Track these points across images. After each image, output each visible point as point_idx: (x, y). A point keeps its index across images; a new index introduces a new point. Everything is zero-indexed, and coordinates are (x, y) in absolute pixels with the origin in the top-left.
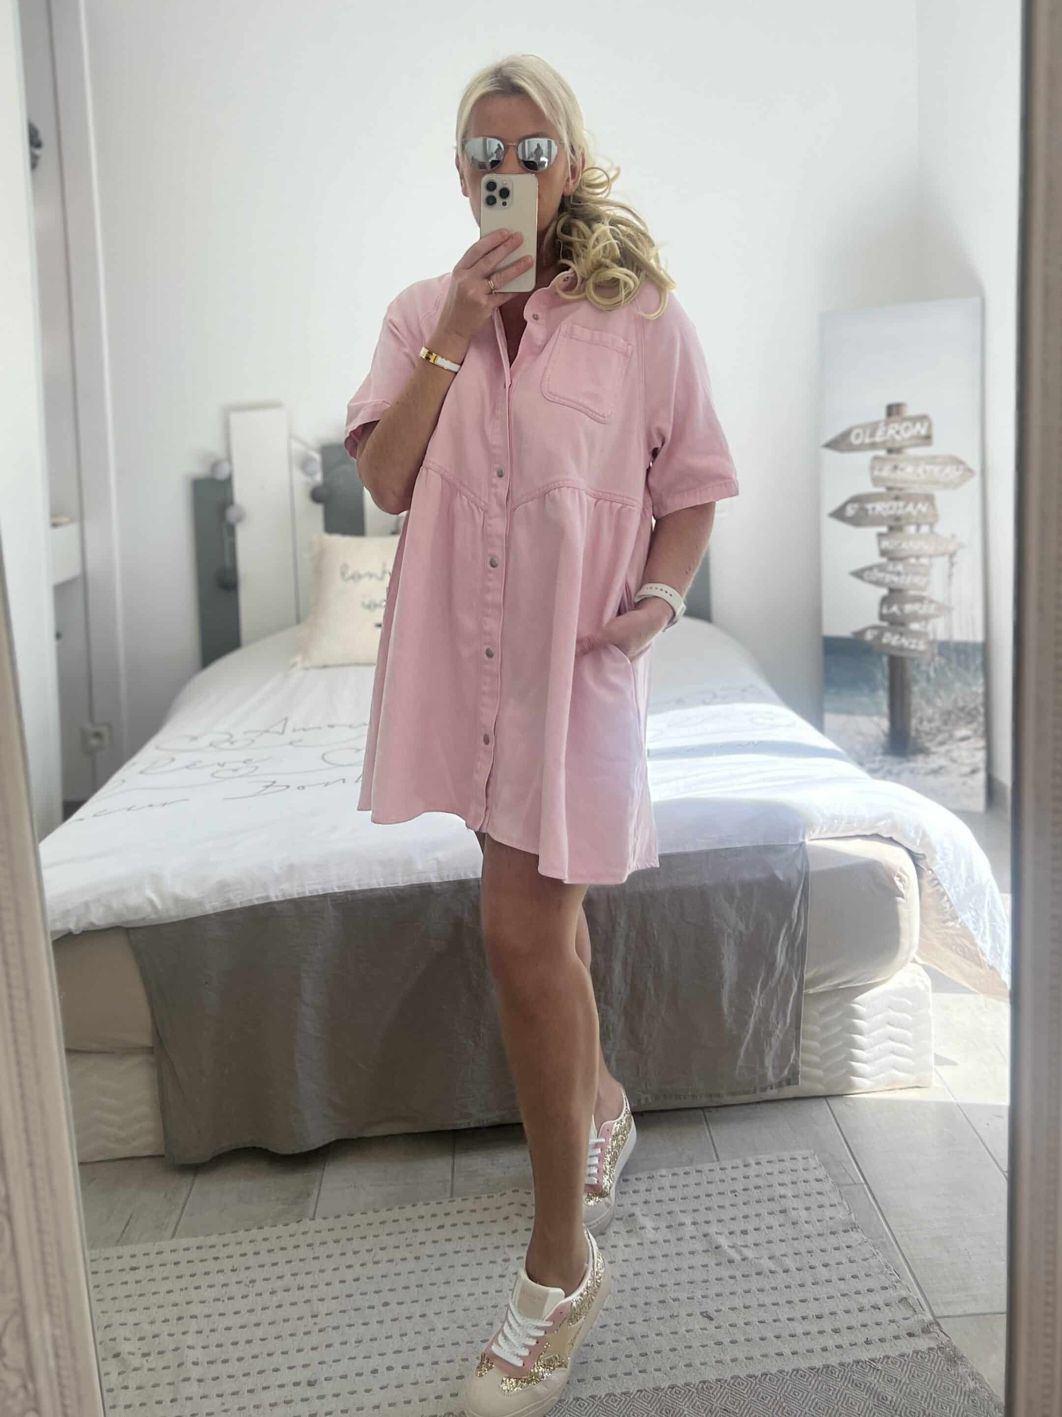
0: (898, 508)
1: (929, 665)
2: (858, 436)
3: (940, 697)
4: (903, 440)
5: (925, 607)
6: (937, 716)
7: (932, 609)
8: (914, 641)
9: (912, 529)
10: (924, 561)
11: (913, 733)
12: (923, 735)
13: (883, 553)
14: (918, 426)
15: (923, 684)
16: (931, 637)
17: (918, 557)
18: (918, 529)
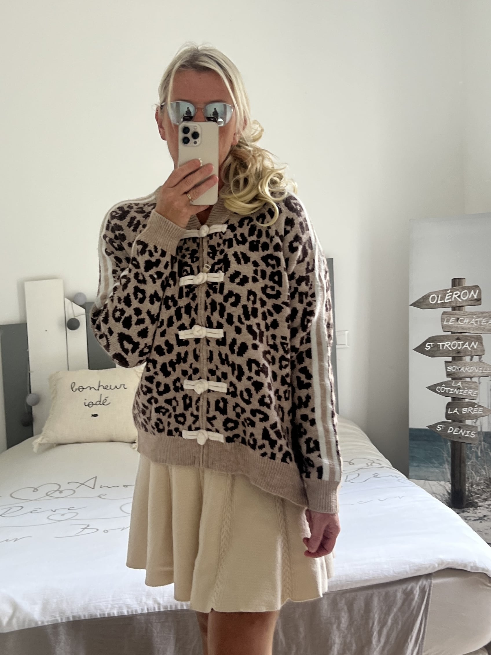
0: (459, 345)
1: (477, 448)
2: (433, 298)
3: (484, 469)
4: (463, 301)
5: (475, 410)
6: (482, 481)
7: (480, 411)
8: (468, 432)
9: (468, 359)
10: (475, 379)
11: (467, 493)
12: (473, 494)
13: (449, 375)
14: (472, 292)
15: (474, 460)
16: (479, 430)
17: (471, 378)
18: (471, 360)
